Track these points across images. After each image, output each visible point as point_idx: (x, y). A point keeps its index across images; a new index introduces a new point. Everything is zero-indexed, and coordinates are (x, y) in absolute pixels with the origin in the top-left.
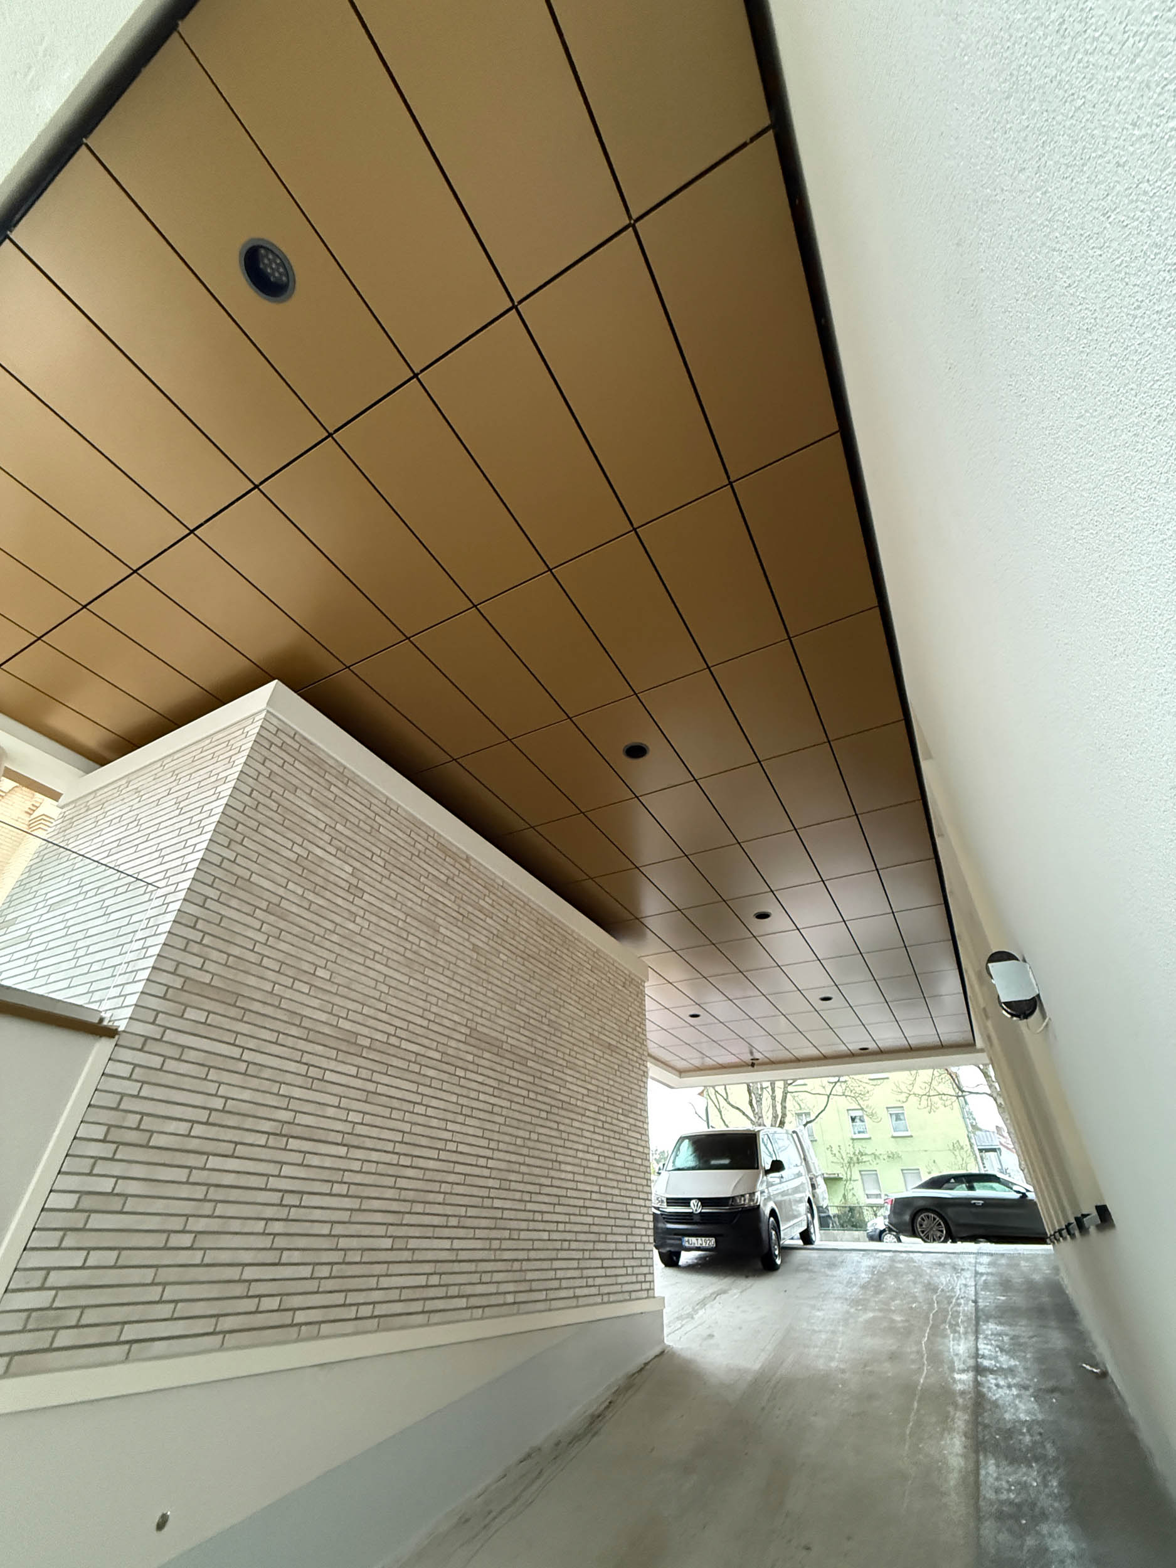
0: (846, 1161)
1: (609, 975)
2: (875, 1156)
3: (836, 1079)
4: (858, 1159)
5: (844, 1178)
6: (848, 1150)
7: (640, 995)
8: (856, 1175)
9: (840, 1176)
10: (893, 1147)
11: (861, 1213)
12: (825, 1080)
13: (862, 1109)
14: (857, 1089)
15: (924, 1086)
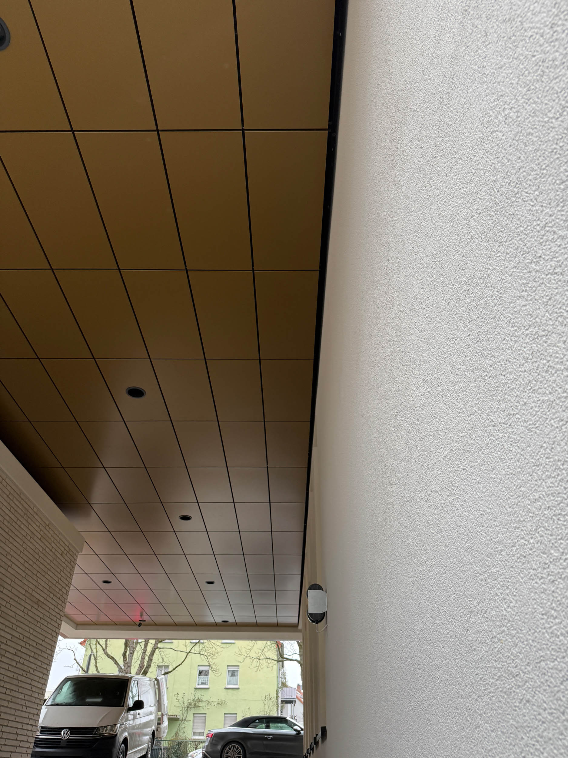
0: (185, 706)
1: (53, 545)
2: (208, 702)
3: (197, 641)
4: (195, 704)
5: (181, 718)
6: (190, 696)
7: (72, 562)
8: (190, 717)
9: (178, 717)
10: (223, 695)
11: (186, 746)
12: (188, 641)
13: (209, 665)
14: (211, 650)
15: (257, 651)
